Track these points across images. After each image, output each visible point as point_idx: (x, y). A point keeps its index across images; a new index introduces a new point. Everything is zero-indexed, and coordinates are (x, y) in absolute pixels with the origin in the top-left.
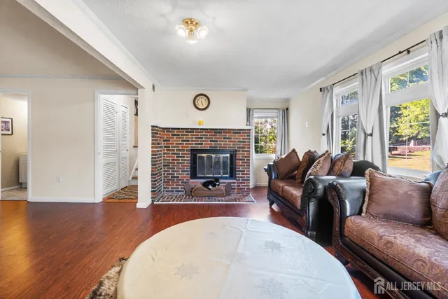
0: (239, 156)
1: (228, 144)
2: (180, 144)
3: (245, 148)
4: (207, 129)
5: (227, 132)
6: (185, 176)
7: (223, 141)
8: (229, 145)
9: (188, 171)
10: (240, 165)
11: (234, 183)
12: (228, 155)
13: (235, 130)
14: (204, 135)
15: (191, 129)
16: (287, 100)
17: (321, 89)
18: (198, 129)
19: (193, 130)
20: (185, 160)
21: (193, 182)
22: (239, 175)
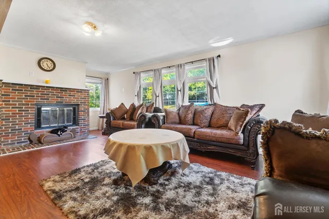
0: (82, 108)
1: (72, 100)
2: (24, 99)
3: (85, 103)
4: (54, 87)
5: (72, 91)
6: (30, 128)
7: (68, 98)
8: (74, 101)
9: (32, 123)
10: (82, 115)
11: (78, 128)
12: (72, 108)
13: (79, 89)
14: (50, 92)
15: (37, 86)
16: (108, 74)
17: (134, 73)
18: (44, 87)
19: (38, 87)
20: (29, 113)
21: (38, 132)
22: (81, 122)
